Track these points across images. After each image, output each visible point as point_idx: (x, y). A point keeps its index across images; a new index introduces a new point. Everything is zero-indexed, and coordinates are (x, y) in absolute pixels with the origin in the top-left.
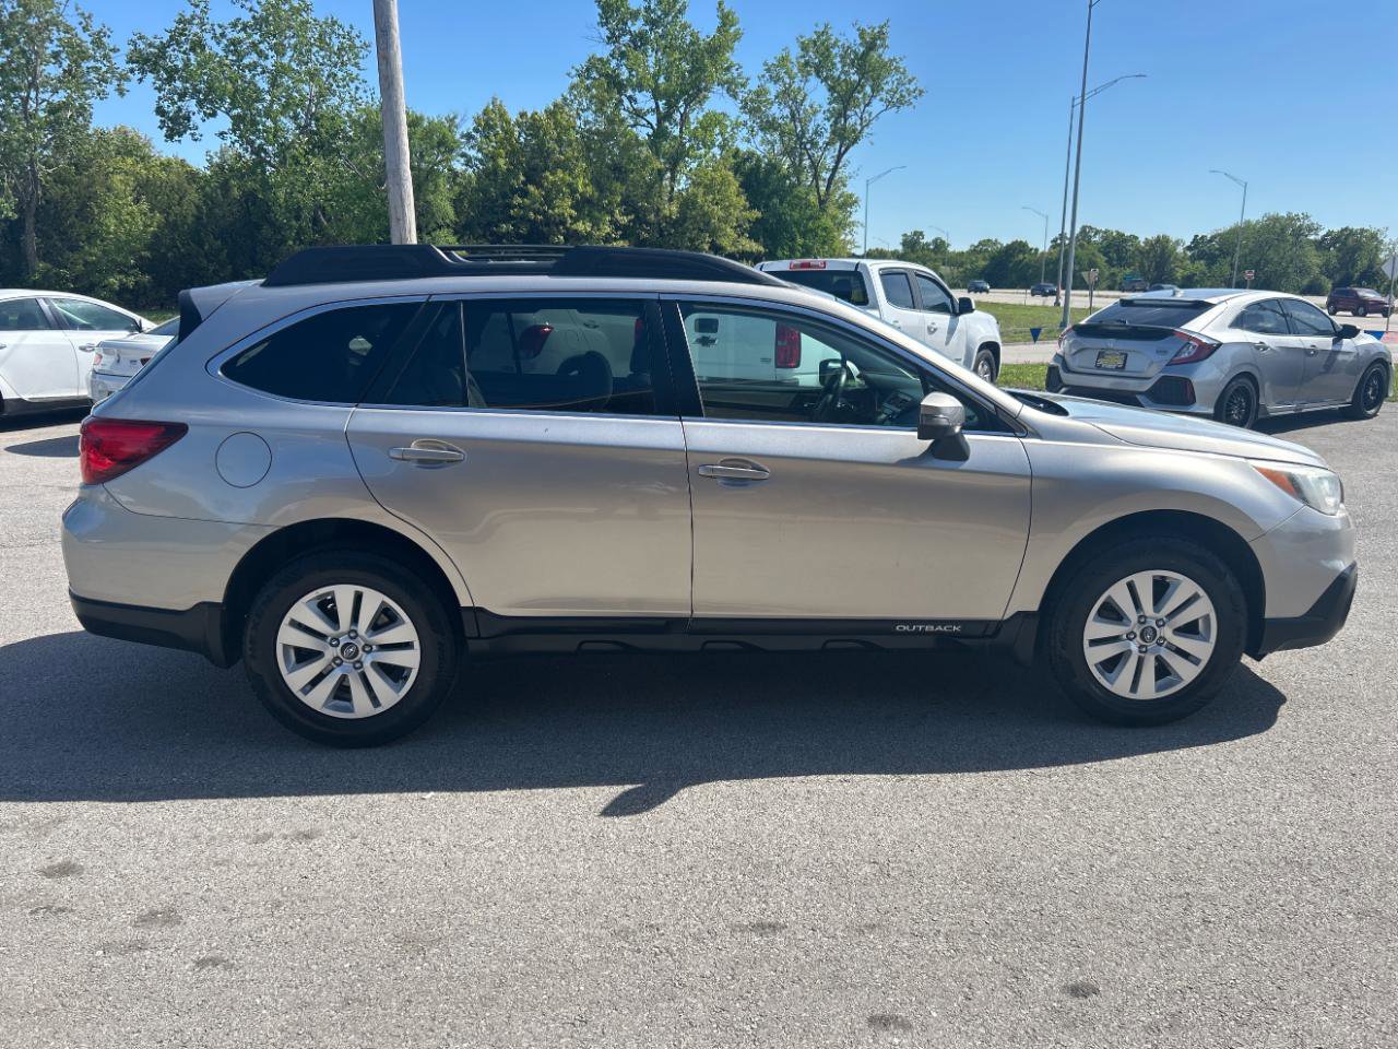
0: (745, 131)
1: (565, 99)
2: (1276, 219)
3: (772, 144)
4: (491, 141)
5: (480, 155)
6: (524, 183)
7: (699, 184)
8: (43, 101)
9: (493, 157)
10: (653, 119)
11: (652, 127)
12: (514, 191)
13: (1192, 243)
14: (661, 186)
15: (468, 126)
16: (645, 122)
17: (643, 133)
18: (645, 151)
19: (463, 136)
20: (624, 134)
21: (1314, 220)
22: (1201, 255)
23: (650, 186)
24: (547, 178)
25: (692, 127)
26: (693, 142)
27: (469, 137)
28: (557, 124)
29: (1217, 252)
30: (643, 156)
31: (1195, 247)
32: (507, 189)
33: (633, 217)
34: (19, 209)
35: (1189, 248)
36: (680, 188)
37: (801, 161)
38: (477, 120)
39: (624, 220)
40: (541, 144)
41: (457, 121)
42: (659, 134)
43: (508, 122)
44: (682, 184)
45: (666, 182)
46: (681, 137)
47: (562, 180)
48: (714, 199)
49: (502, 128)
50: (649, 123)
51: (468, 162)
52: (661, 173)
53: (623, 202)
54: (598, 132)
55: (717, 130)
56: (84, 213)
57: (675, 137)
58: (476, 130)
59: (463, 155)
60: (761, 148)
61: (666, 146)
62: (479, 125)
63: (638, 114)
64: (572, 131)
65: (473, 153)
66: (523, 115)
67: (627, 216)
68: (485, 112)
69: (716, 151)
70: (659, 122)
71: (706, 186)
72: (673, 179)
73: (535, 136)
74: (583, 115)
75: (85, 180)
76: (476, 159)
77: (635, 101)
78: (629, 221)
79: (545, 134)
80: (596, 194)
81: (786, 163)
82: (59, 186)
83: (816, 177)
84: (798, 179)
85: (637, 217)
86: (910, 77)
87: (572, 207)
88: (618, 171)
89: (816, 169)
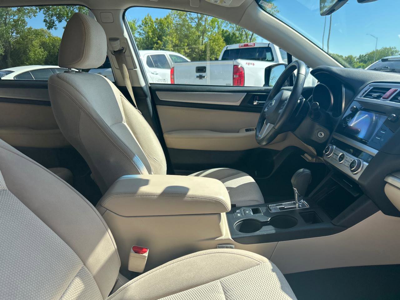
0: (225, 24)
1: (170, 14)
2: (386, 49)
3: (233, 28)
4: (147, 28)
5: (144, 32)
6: (157, 40)
7: (211, 40)
8: (11, 19)
9: (148, 32)
10: (197, 20)
11: (196, 23)
12: (154, 43)
13: (359, 57)
14: (199, 40)
15: (140, 23)
16: (194, 22)
17: (194, 25)
18: (194, 30)
19: (138, 26)
20: (188, 25)
21: (397, 49)
22: (362, 61)
23: (196, 41)
24: (164, 39)
25: (209, 22)
26: (209, 27)
27: (140, 26)
28: (168, 22)
29: (367, 60)
30: (194, 31)
31: (360, 59)
32: (152, 42)
33: (191, 50)
34: (5, 52)
35: (358, 59)
36: (205, 41)
37: (242, 32)
38: (143, 21)
39: (188, 51)
40: (162, 28)
41: (136, 21)
42: (199, 25)
43: (152, 22)
44: (206, 40)
45: (201, 40)
46: (205, 25)
47: (168, 39)
48: (215, 44)
49: (150, 23)
50: (196, 22)
51: (140, 34)
52: (199, 37)
53: (188, 45)
54: (180, 24)
55: (216, 23)
56: (25, 53)
57: (203, 26)
58: (142, 24)
59: (139, 32)
60: (230, 29)
61: (201, 28)
62: (143, 23)
63: (192, 19)
64: (172, 24)
65: (141, 31)
66: (157, 19)
67: (189, 49)
68: (145, 19)
69: (216, 29)
70: (198, 21)
71: (213, 40)
72: (203, 38)
73: (160, 26)
74: (175, 19)
75: (25, 43)
76: (143, 33)
77: (191, 15)
78: (190, 51)
79: (164, 25)
80: (179, 43)
81: (237, 34)
82: (18, 45)
83: (247, 37)
84: (241, 38)
85: (192, 50)
86: (275, 6)
87: (172, 47)
88: (186, 36)
89: (247, 35)
